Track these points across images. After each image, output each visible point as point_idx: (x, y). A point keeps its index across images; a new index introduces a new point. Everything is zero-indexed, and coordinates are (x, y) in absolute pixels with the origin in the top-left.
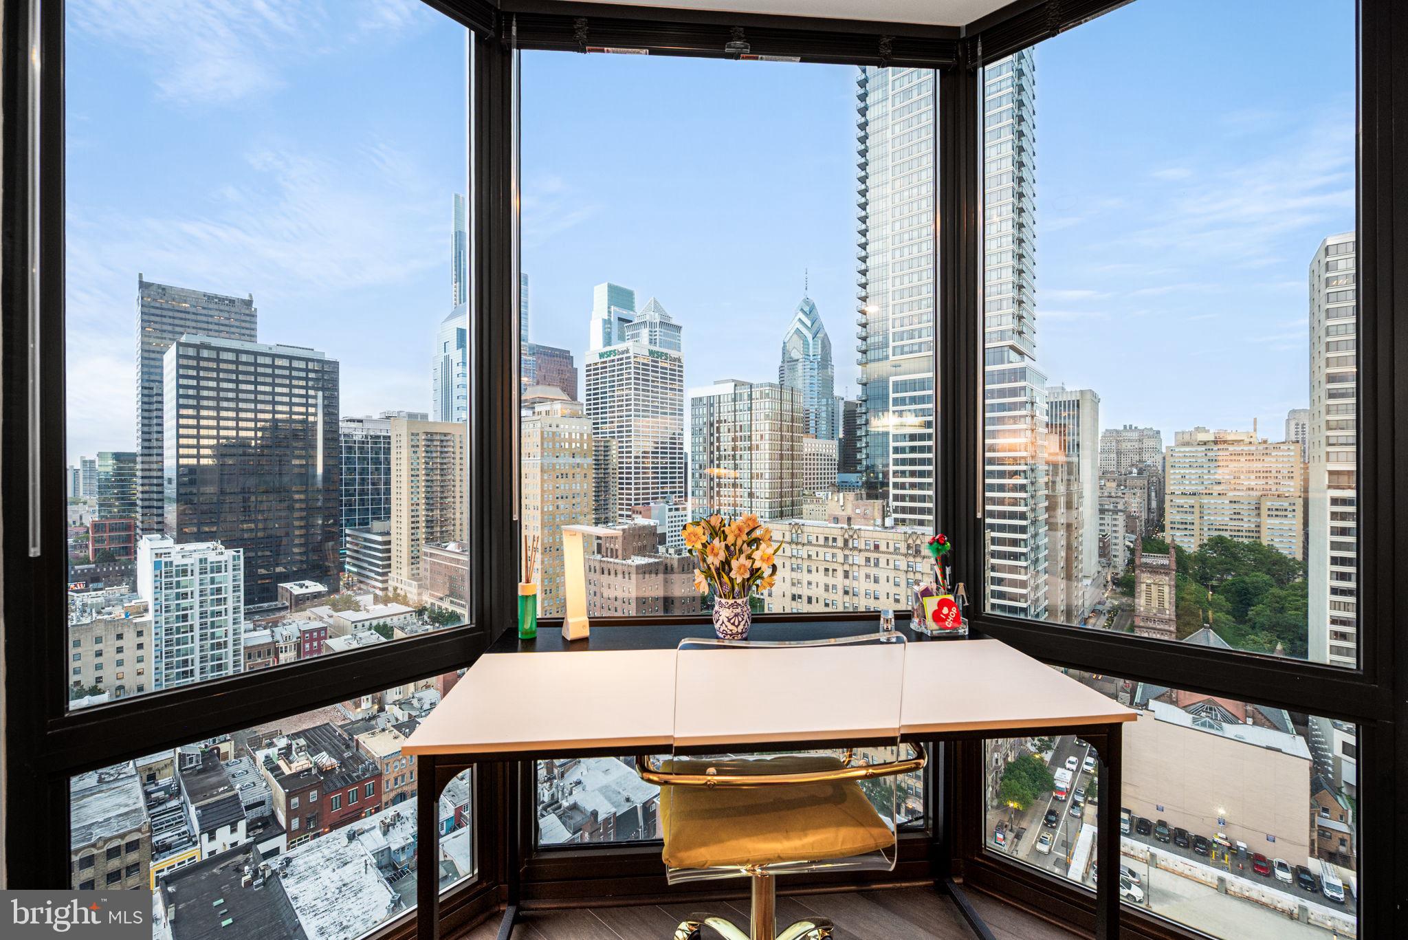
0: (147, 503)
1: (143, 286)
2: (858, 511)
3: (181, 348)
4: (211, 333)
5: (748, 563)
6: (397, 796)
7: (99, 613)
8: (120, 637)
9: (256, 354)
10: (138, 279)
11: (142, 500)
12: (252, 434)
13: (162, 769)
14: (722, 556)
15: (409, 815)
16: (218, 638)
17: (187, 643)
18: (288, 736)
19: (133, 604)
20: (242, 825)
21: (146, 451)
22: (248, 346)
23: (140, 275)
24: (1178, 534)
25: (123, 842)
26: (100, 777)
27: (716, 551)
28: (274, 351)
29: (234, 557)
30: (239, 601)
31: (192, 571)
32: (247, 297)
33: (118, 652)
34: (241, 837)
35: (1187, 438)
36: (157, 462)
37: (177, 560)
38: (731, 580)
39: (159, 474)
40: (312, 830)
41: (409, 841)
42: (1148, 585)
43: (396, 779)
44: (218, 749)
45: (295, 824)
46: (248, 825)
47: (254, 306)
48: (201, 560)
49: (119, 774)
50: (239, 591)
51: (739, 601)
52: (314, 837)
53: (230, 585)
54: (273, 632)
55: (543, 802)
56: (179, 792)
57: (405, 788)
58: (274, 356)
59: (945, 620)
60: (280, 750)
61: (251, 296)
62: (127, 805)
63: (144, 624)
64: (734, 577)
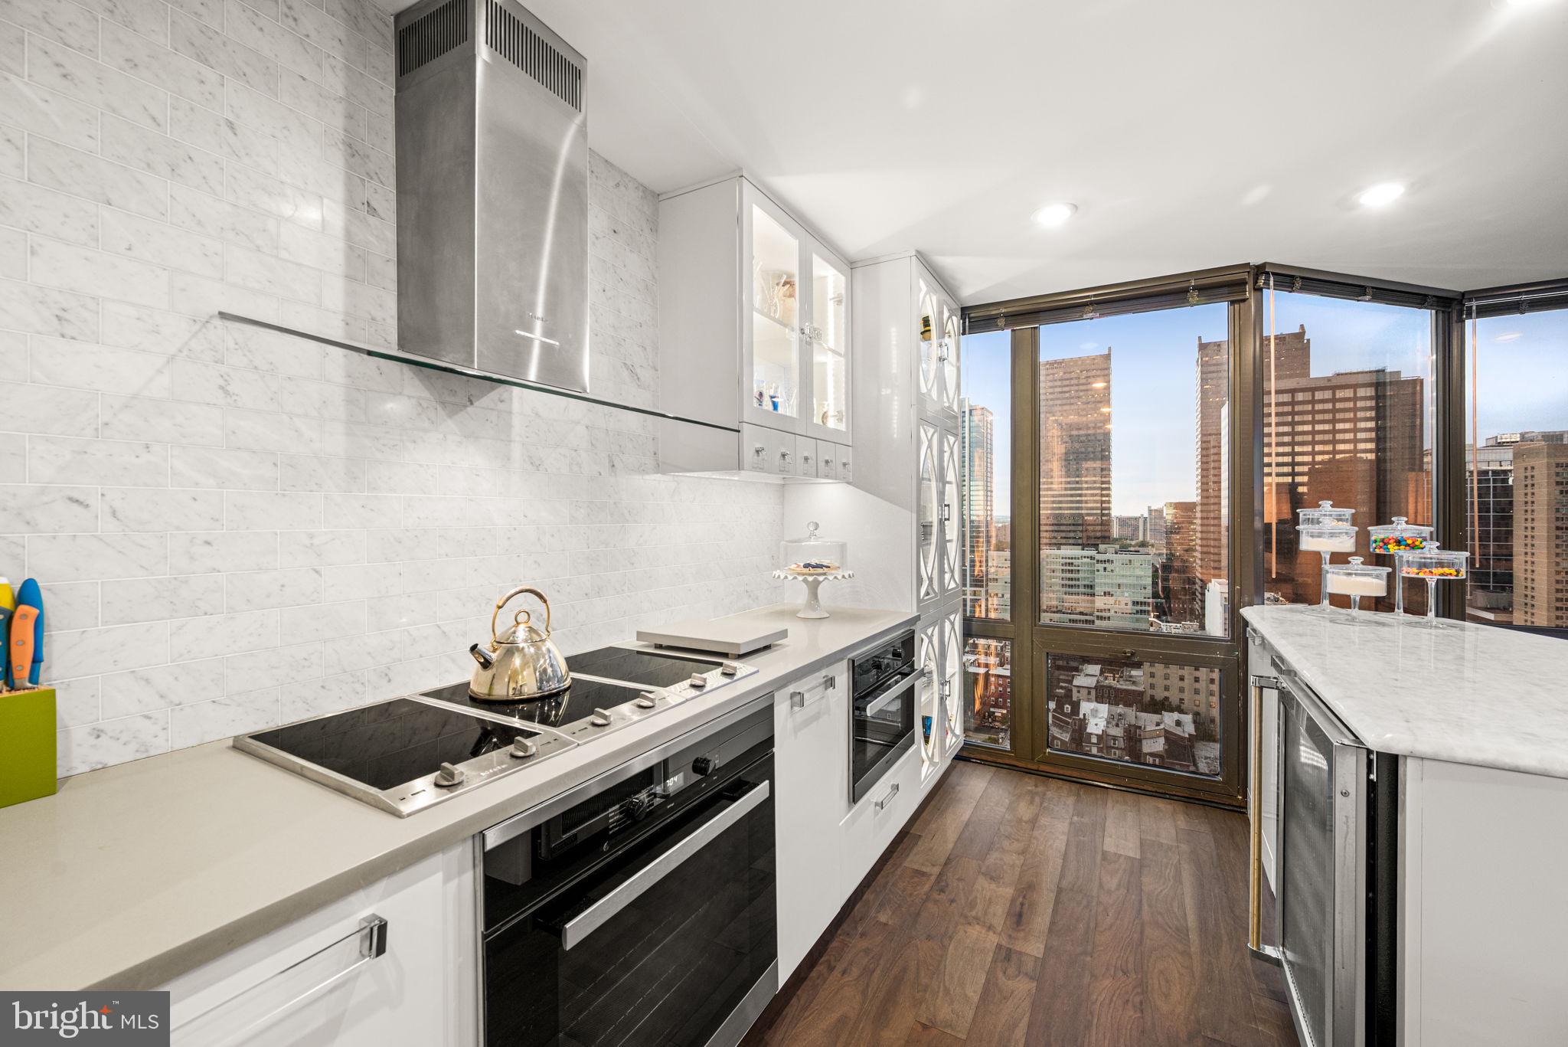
0: (1205, 549)
1: (1203, 347)
9: (1313, 390)
10: (1197, 342)
11: (1201, 546)
21: (1205, 501)
22: (1303, 383)
23: (1200, 338)
28: (1334, 383)
32: (1297, 330)
36: (1214, 511)
39: (1216, 522)
47: (1306, 337)
58: (1334, 388)
61: (1302, 326)
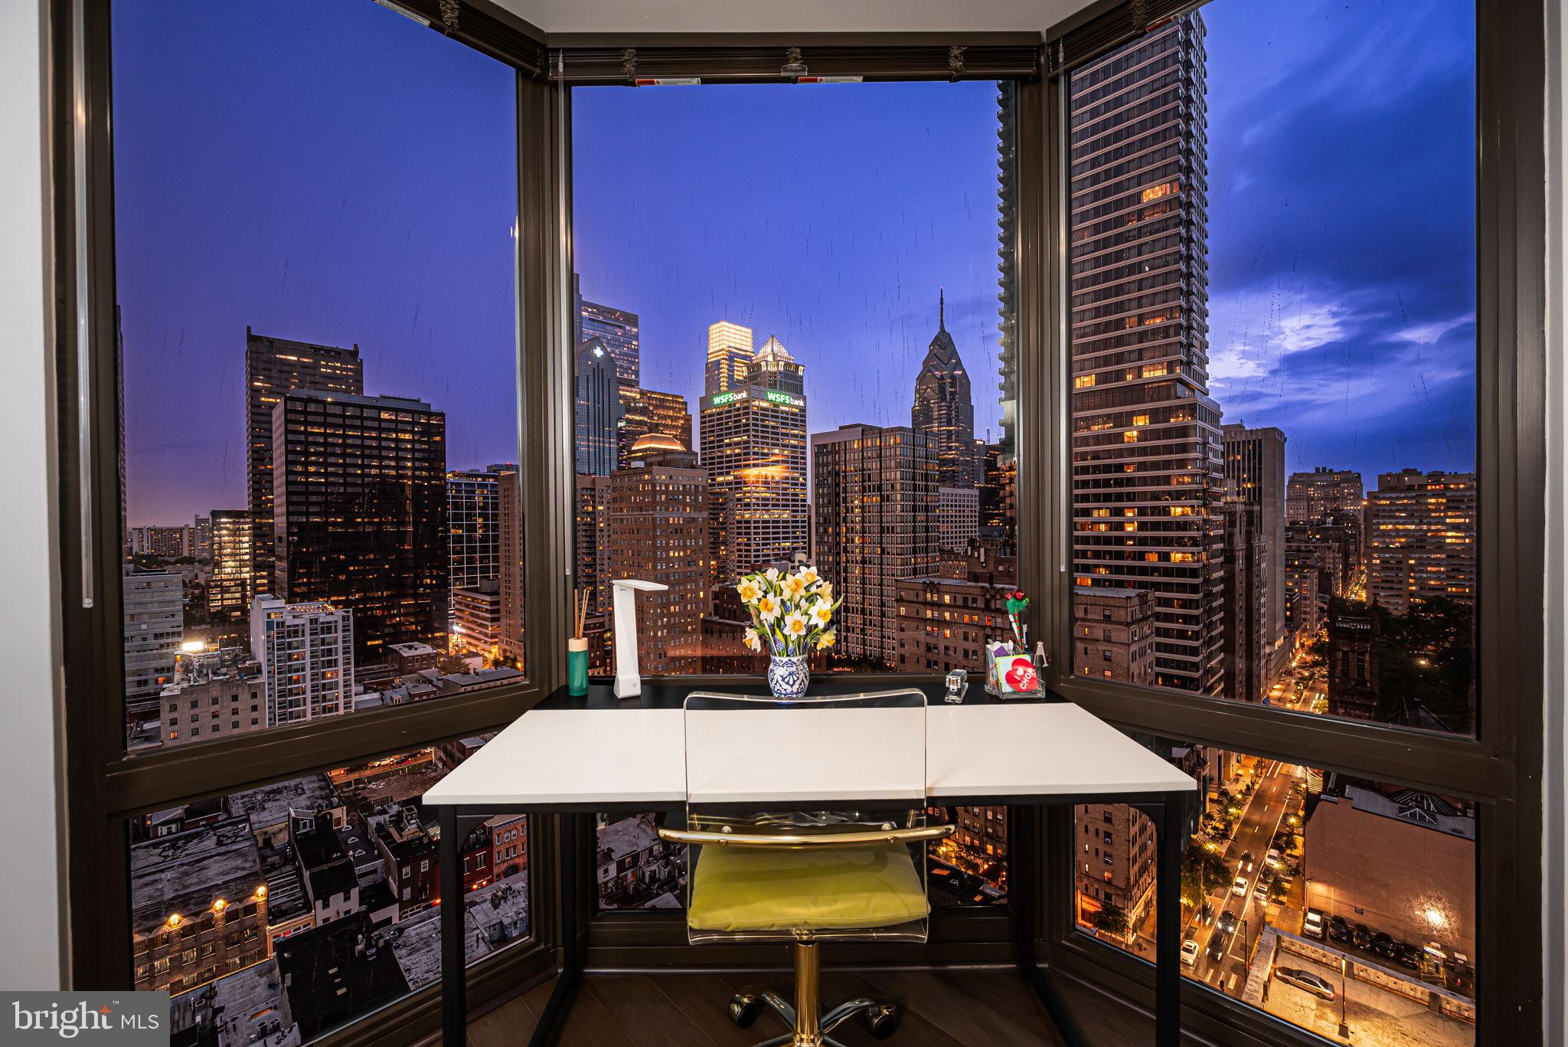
1: (252, 339)
2: (1001, 568)
3: (288, 402)
4: (318, 386)
5: (804, 620)
6: (508, 868)
7: (215, 674)
8: (235, 698)
9: (362, 407)
10: (246, 333)
12: (359, 490)
13: (278, 833)
14: (777, 612)
15: (521, 889)
16: (329, 701)
17: (299, 706)
18: (399, 803)
19: (247, 665)
20: (355, 893)
21: (257, 510)
22: (354, 398)
23: (249, 328)
24: (1382, 594)
25: (241, 906)
26: (218, 840)
27: (770, 606)
28: (380, 404)
29: (343, 617)
30: (349, 663)
31: (303, 632)
32: (351, 348)
33: (233, 714)
34: (354, 905)
35: (1394, 483)
37: (289, 621)
38: (785, 637)
40: (424, 901)
41: (521, 916)
42: (1345, 653)
43: (508, 851)
44: (331, 814)
45: (407, 893)
46: (361, 893)
47: (360, 356)
48: (311, 620)
49: (237, 837)
50: (349, 652)
51: (794, 659)
52: (425, 908)
53: (340, 645)
54: (382, 694)
55: (659, 879)
56: (294, 858)
57: (517, 861)
58: (380, 409)
59: (1020, 682)
60: (391, 817)
61: (356, 345)
62: (244, 869)
63: (258, 685)
64: (788, 634)
